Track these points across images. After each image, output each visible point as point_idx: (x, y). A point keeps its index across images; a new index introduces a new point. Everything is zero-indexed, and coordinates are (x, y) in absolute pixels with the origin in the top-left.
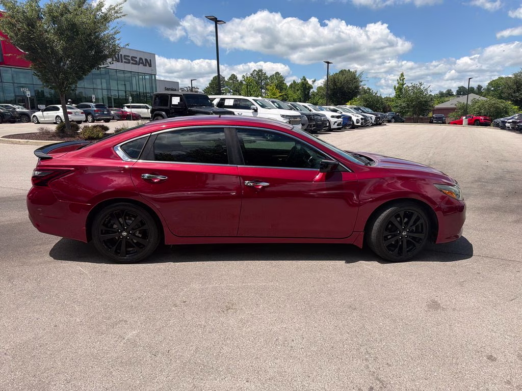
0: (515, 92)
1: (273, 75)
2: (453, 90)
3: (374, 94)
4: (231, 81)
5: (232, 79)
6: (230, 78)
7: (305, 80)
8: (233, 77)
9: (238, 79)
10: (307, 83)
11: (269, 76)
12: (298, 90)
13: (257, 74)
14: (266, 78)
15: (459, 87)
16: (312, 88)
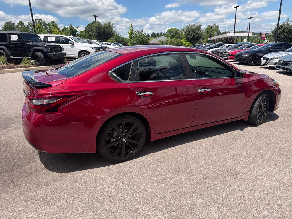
0: (188, 35)
1: (50, 23)
2: (149, 34)
3: (120, 36)
4: (19, 26)
5: (20, 25)
6: (19, 24)
7: (72, 26)
8: (21, 23)
9: (25, 24)
10: (73, 28)
11: (47, 23)
12: (68, 32)
13: (38, 22)
14: (45, 24)
15: (152, 33)
16: (77, 32)
